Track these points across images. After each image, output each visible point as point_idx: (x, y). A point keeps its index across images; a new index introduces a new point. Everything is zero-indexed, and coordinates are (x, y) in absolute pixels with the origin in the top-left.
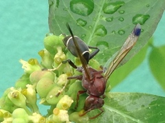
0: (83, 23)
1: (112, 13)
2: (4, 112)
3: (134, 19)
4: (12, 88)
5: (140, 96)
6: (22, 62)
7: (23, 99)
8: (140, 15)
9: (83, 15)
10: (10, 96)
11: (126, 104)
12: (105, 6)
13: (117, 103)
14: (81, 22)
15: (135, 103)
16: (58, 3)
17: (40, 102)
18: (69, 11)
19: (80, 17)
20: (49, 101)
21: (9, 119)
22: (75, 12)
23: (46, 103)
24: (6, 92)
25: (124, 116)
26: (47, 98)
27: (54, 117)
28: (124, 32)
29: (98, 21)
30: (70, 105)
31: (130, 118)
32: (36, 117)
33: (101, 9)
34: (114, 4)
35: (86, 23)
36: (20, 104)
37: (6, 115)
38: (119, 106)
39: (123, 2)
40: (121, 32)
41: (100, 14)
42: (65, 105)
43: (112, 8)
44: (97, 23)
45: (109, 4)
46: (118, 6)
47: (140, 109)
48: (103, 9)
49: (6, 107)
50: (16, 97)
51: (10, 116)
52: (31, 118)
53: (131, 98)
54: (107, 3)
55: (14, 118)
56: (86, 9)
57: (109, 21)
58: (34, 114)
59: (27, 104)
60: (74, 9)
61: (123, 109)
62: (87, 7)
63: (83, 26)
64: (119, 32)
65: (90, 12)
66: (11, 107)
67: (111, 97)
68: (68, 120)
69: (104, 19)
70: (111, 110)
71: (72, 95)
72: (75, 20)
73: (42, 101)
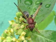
0: (29, 8)
4: (6, 30)
5: (48, 31)
7: (10, 34)
8: (48, 5)
9: (29, 5)
10: (5, 33)
11: (44, 34)
12: (36, 2)
13: (41, 34)
14: (28, 7)
15: (47, 33)
16: (21, 2)
17: (15, 34)
19: (28, 6)
20: (18, 34)
21: (5, 40)
23: (17, 34)
25: (43, 38)
26: (17, 33)
27: (20, 39)
28: (43, 10)
29: (34, 7)
30: (25, 35)
31: (45, 38)
32: (14, 39)
33: (35, 3)
35: (30, 8)
36: (9, 35)
37: (4, 39)
40: (42, 10)
41: (34, 5)
42: (23, 35)
44: (34, 8)
45: (38, 1)
47: (48, 35)
48: (36, 3)
49: (4, 36)
50: (7, 33)
51: (6, 39)
52: (12, 39)
53: (45, 32)
54: (37, 1)
59: (11, 35)
60: (26, 3)
62: (30, 2)
63: (29, 9)
64: (41, 10)
65: (31, 4)
66: (6, 36)
68: (24, 40)
69: (36, 6)
70: (39, 36)
71: (25, 32)
72: (26, 7)
73: (16, 34)
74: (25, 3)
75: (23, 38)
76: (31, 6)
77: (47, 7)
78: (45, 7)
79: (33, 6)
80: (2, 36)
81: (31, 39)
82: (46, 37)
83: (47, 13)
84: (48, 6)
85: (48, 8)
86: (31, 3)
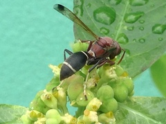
0: (106, 32)
2: (37, 113)
3: (153, 28)
4: (45, 91)
5: (161, 100)
6: (51, 66)
7: (55, 102)
8: (159, 25)
9: (106, 24)
10: (43, 98)
11: (148, 106)
14: (104, 30)
15: (157, 107)
16: (82, 12)
18: (93, 20)
19: (104, 25)
20: (78, 103)
21: (43, 119)
22: (99, 21)
24: (38, 95)
25: (147, 118)
26: (78, 100)
27: (84, 118)
28: (144, 40)
29: (120, 29)
30: (98, 107)
31: (152, 120)
32: (68, 118)
33: (123, 18)
35: (109, 32)
36: (52, 106)
37: (40, 116)
38: (141, 109)
39: (143, 13)
40: (142, 41)
41: (121, 23)
42: (94, 107)
43: (132, 17)
44: (119, 32)
45: (130, 14)
47: (161, 112)
48: (125, 19)
49: (39, 108)
50: (49, 99)
52: (63, 118)
53: (152, 102)
54: (128, 13)
55: (47, 118)
56: (108, 19)
57: (130, 30)
58: (66, 115)
59: (58, 106)
61: (146, 112)
63: (106, 34)
64: (139, 40)
65: (113, 21)
66: (43, 108)
67: (134, 100)
68: (97, 120)
69: (126, 28)
71: (100, 98)
72: (98, 28)
73: (73, 103)
74: (94, 16)
75: (93, 116)
76: (112, 25)
78: (151, 32)
79: (119, 27)
80: (33, 108)
81: (115, 119)
82: (154, 118)
83: (157, 48)
84: (159, 28)
85: (159, 36)
86: (111, 17)
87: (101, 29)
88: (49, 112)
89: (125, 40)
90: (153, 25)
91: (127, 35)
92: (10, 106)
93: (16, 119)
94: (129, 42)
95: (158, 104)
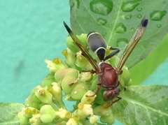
0: (104, 22)
1: (131, 11)
2: (32, 109)
3: (151, 15)
4: (39, 87)
5: (160, 88)
7: (50, 97)
8: (157, 12)
9: (103, 14)
10: (37, 94)
11: (147, 96)
12: (124, 4)
13: (138, 95)
14: (101, 21)
15: (156, 95)
16: (78, 4)
17: (66, 99)
18: (89, 11)
19: (100, 16)
20: (74, 97)
21: (38, 116)
23: (71, 99)
24: (33, 91)
25: (146, 107)
26: (72, 93)
27: (79, 111)
29: (117, 19)
30: (93, 99)
31: (151, 109)
32: (62, 113)
33: (120, 7)
34: (131, 2)
35: (106, 22)
36: (47, 101)
37: (34, 112)
38: (140, 98)
41: (119, 12)
42: (89, 100)
43: (130, 6)
44: (116, 21)
45: (128, 3)
46: (136, 3)
47: (160, 100)
48: (122, 8)
49: (34, 104)
50: (43, 95)
51: (38, 113)
52: (57, 113)
53: (151, 90)
54: (125, 1)
55: (42, 114)
56: (106, 9)
57: (128, 19)
58: (60, 109)
59: (53, 101)
60: (94, 9)
61: (144, 101)
62: (106, 6)
63: (104, 24)
65: (110, 10)
66: (39, 104)
67: (133, 90)
68: (92, 113)
69: (123, 17)
71: (95, 90)
72: (95, 19)
73: (67, 97)
75: (87, 109)
76: (109, 15)
77: (154, 20)
80: (28, 105)
81: (111, 111)
82: (153, 106)
84: (157, 15)
85: (157, 22)
87: (98, 20)
88: (44, 108)
89: (123, 29)
90: (151, 12)
91: (125, 24)
92: (7, 104)
93: (14, 116)
94: (127, 31)
95: (157, 92)
